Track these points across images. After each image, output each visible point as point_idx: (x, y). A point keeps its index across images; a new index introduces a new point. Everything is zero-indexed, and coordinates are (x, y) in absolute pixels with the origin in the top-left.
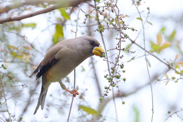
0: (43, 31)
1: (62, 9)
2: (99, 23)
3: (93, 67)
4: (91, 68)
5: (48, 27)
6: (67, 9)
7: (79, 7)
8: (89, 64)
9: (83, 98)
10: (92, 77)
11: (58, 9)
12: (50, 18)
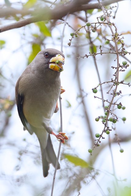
0: (14, 52)
1: (40, 22)
2: (91, 43)
3: (83, 102)
4: (80, 103)
5: (22, 46)
6: (47, 23)
7: (64, 20)
8: (77, 98)
9: (68, 144)
10: (80, 115)
11: (36, 23)
12: (24, 34)
